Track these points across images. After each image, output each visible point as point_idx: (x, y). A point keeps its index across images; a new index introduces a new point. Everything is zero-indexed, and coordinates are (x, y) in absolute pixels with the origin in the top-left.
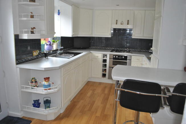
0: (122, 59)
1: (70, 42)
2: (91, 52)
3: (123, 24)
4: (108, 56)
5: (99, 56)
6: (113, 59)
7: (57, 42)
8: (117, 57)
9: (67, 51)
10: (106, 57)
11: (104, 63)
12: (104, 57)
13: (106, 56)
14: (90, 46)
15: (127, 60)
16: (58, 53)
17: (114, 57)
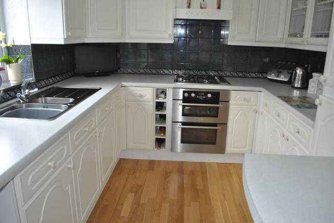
0: (207, 101)
1: (63, 58)
2: (124, 84)
3: (206, 8)
4: (170, 93)
5: (146, 96)
6: (183, 103)
7: (20, 61)
8: (193, 95)
9: (55, 85)
10: (163, 96)
11: (160, 113)
12: (157, 97)
13: (164, 92)
14: (119, 68)
15: (218, 104)
16: (21, 98)
17: (186, 95)
